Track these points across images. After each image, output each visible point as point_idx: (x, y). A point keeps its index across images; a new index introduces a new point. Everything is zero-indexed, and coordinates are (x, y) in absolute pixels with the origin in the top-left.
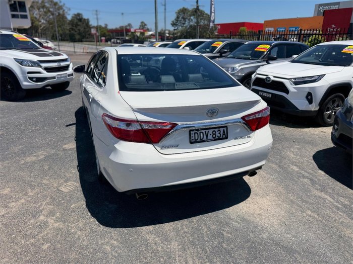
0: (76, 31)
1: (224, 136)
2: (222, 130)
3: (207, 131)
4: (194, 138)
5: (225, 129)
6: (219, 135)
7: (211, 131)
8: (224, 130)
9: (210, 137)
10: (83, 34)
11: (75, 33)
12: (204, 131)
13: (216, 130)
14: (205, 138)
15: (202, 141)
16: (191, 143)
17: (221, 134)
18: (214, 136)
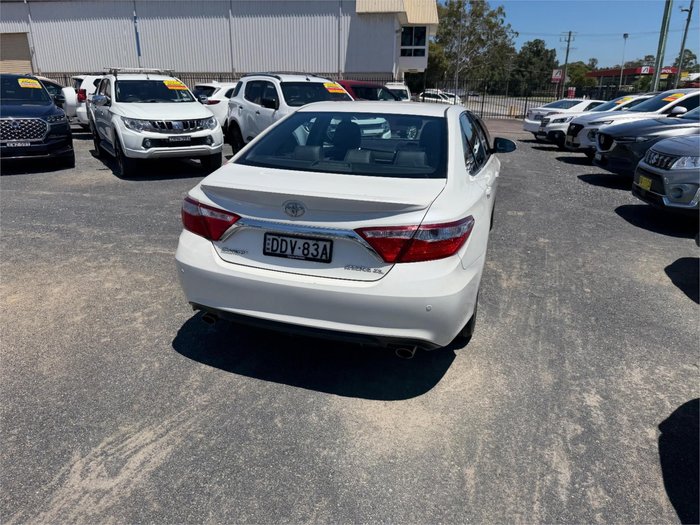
0: (523, 76)
1: (324, 257)
2: (321, 244)
3: (294, 240)
4: (270, 247)
5: (328, 245)
6: (315, 253)
7: (300, 243)
8: (325, 246)
9: (298, 252)
10: (537, 81)
11: (522, 79)
12: (288, 240)
13: (311, 242)
14: (289, 251)
15: (283, 255)
16: (265, 253)
17: (320, 251)
18: (306, 252)
